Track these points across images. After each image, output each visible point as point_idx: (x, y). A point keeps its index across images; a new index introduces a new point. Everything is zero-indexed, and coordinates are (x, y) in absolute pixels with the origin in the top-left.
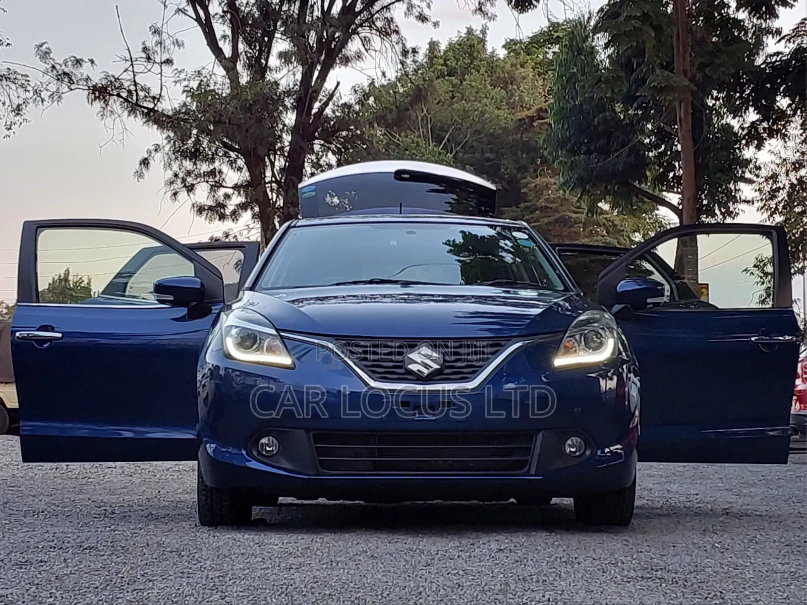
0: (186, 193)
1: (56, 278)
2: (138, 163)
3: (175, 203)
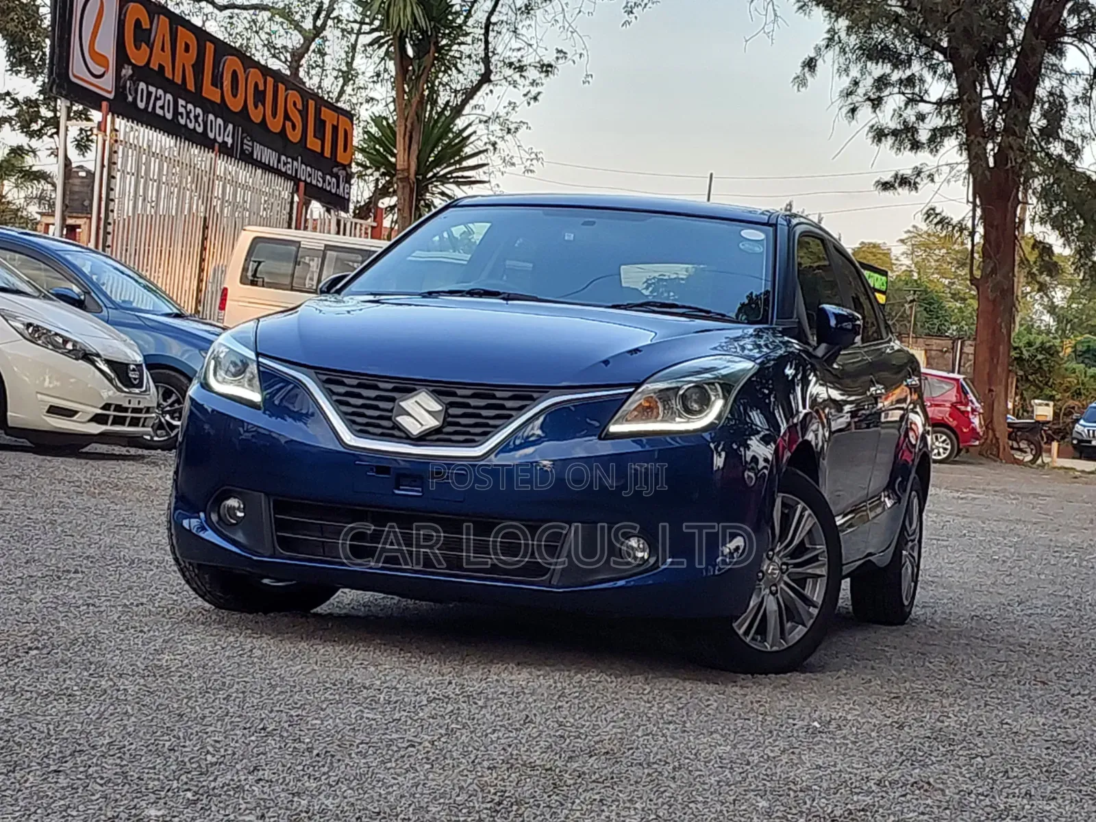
0: (870, 110)
2: (800, 64)
3: (850, 122)
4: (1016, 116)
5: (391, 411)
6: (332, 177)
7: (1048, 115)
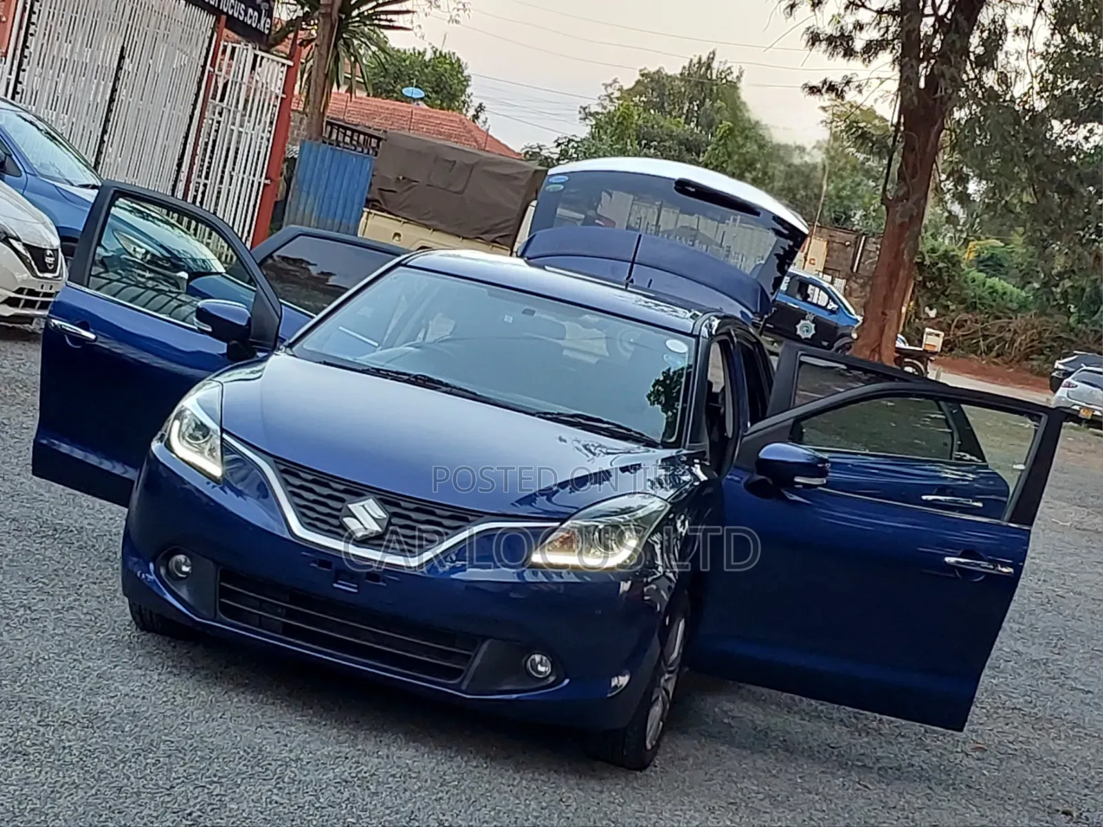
0: (809, 8)
1: (695, 61)
3: (786, 18)
4: (954, 42)
5: (340, 510)
6: (254, 10)
7: (986, 44)
